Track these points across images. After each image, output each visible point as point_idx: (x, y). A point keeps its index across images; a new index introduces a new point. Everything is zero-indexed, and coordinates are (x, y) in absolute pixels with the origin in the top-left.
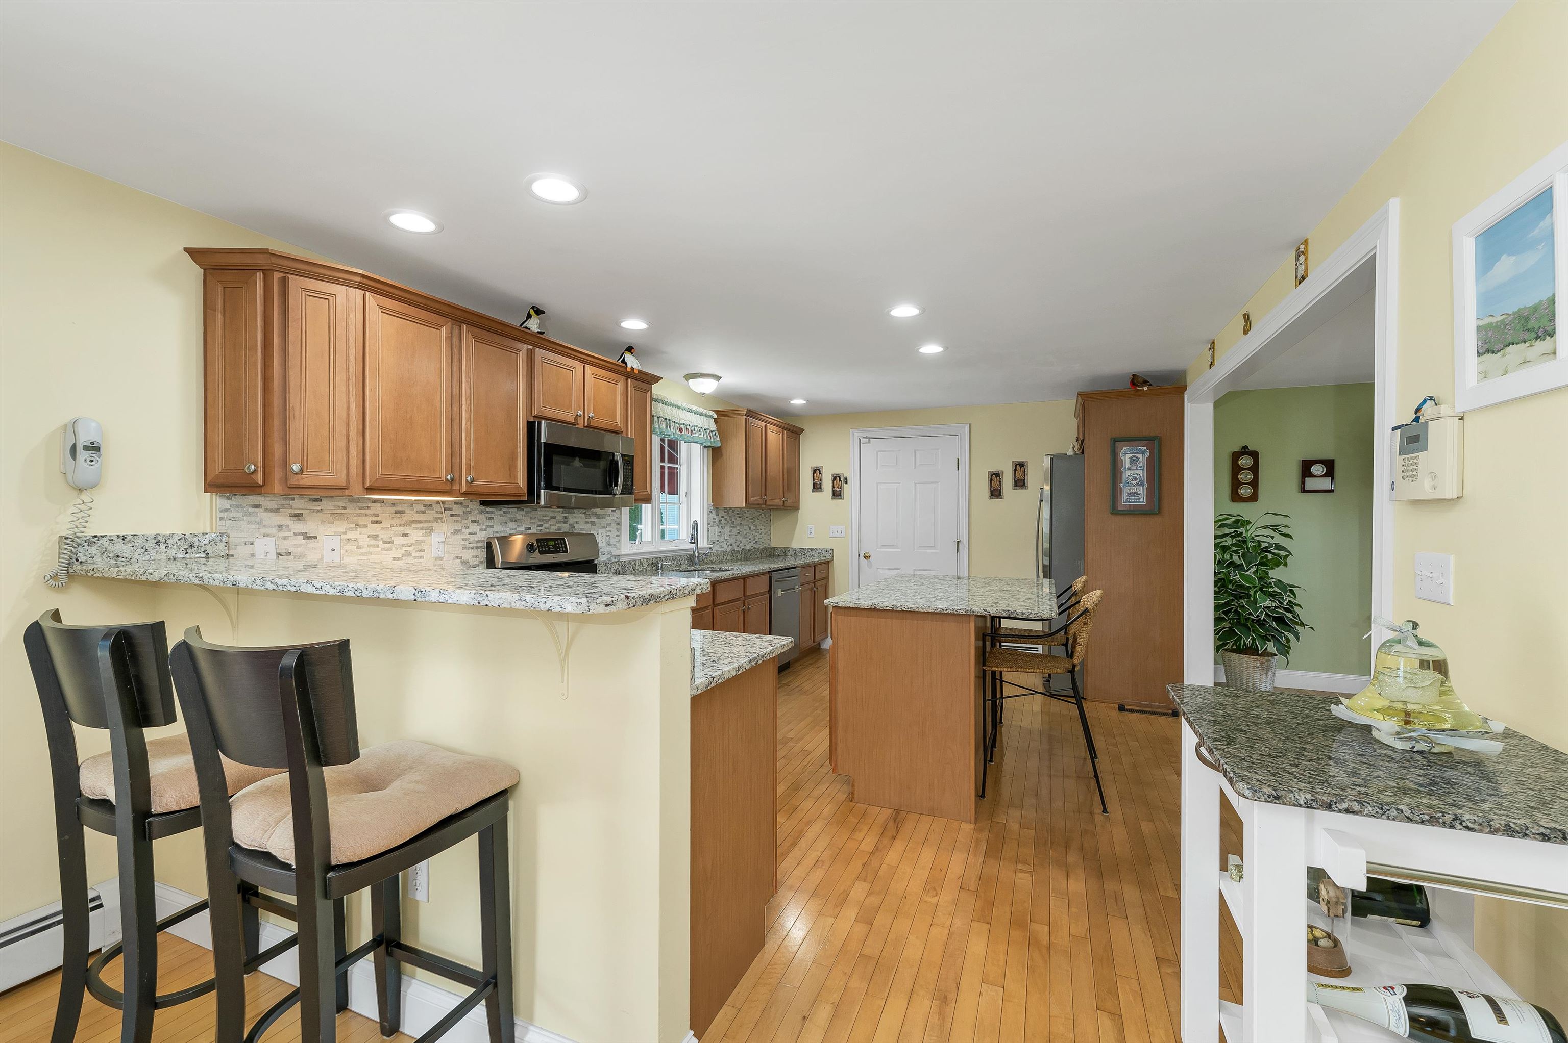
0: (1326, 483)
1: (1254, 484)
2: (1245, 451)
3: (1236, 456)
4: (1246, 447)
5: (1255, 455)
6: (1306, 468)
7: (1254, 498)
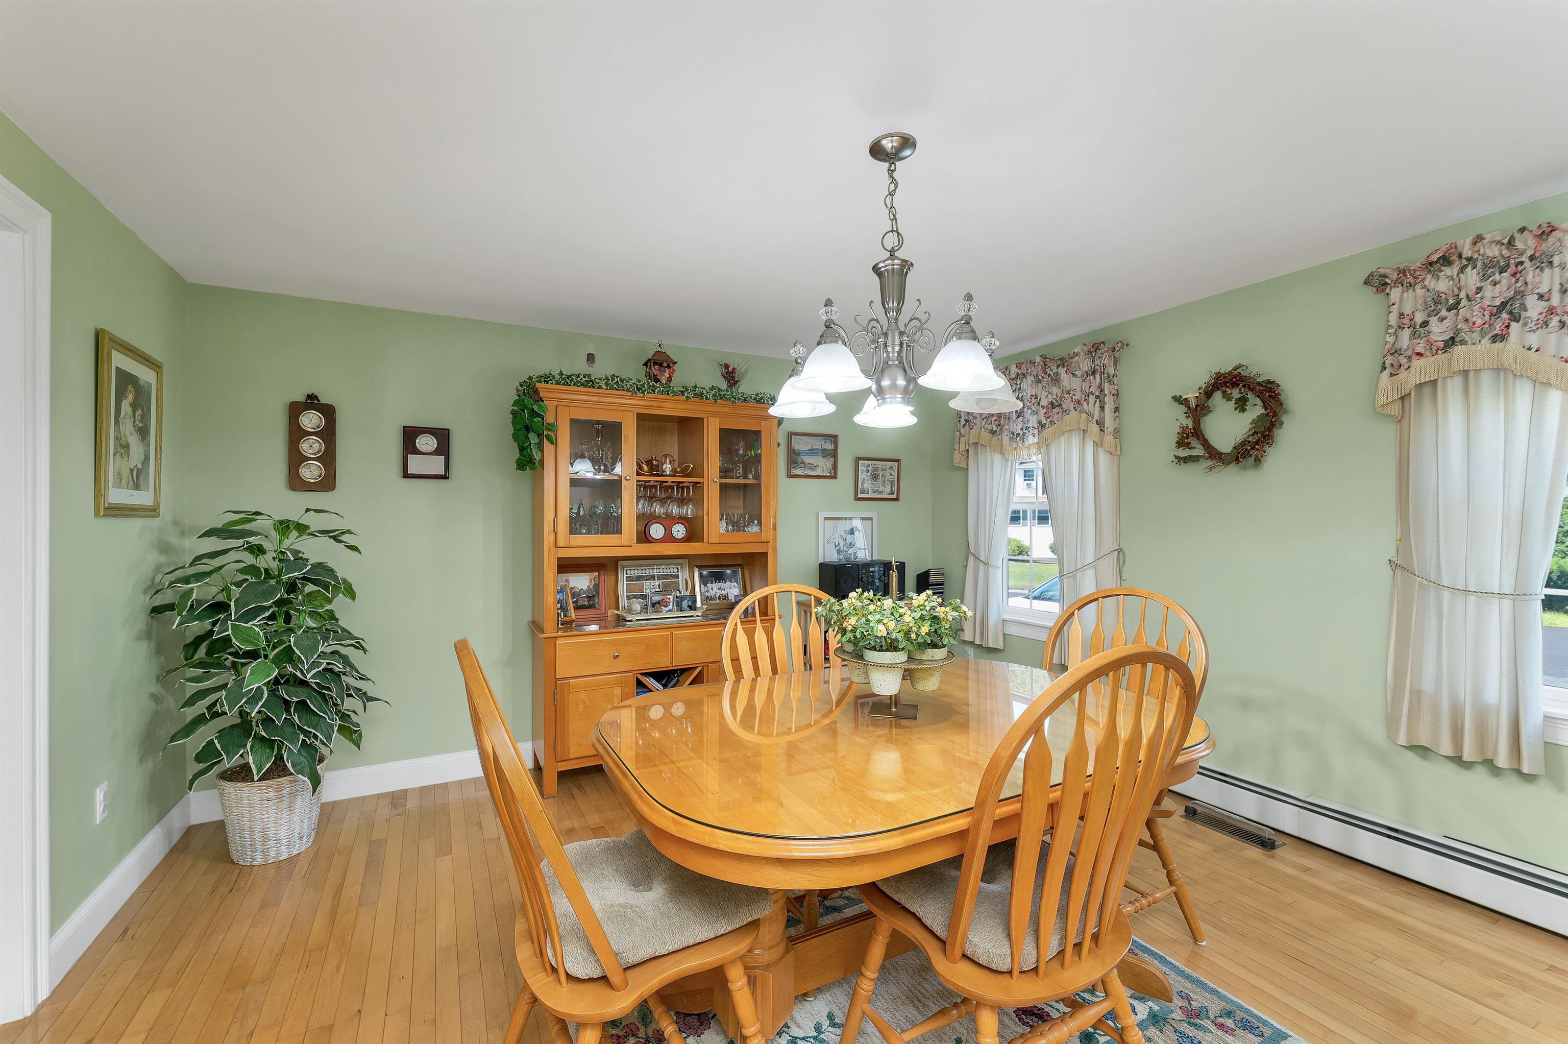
0: (436, 465)
1: (328, 459)
2: (311, 402)
3: (295, 410)
4: (312, 397)
5: (328, 412)
6: (410, 436)
7: (327, 483)
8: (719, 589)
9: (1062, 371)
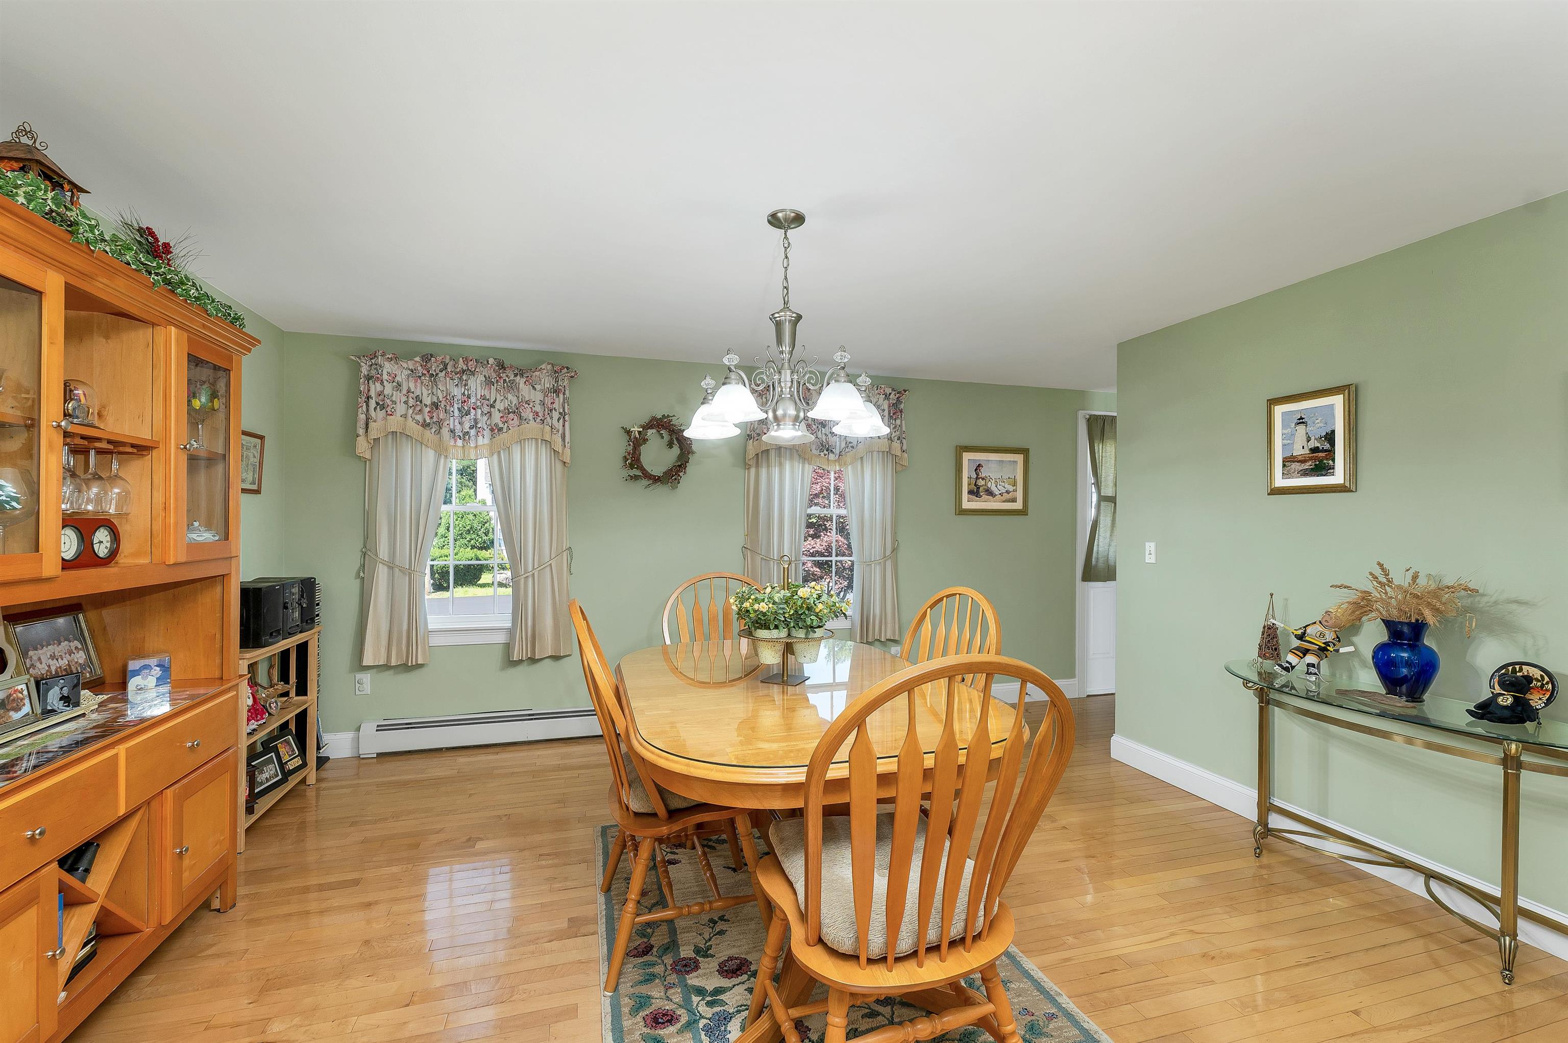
8: (53, 657)
9: (520, 381)
